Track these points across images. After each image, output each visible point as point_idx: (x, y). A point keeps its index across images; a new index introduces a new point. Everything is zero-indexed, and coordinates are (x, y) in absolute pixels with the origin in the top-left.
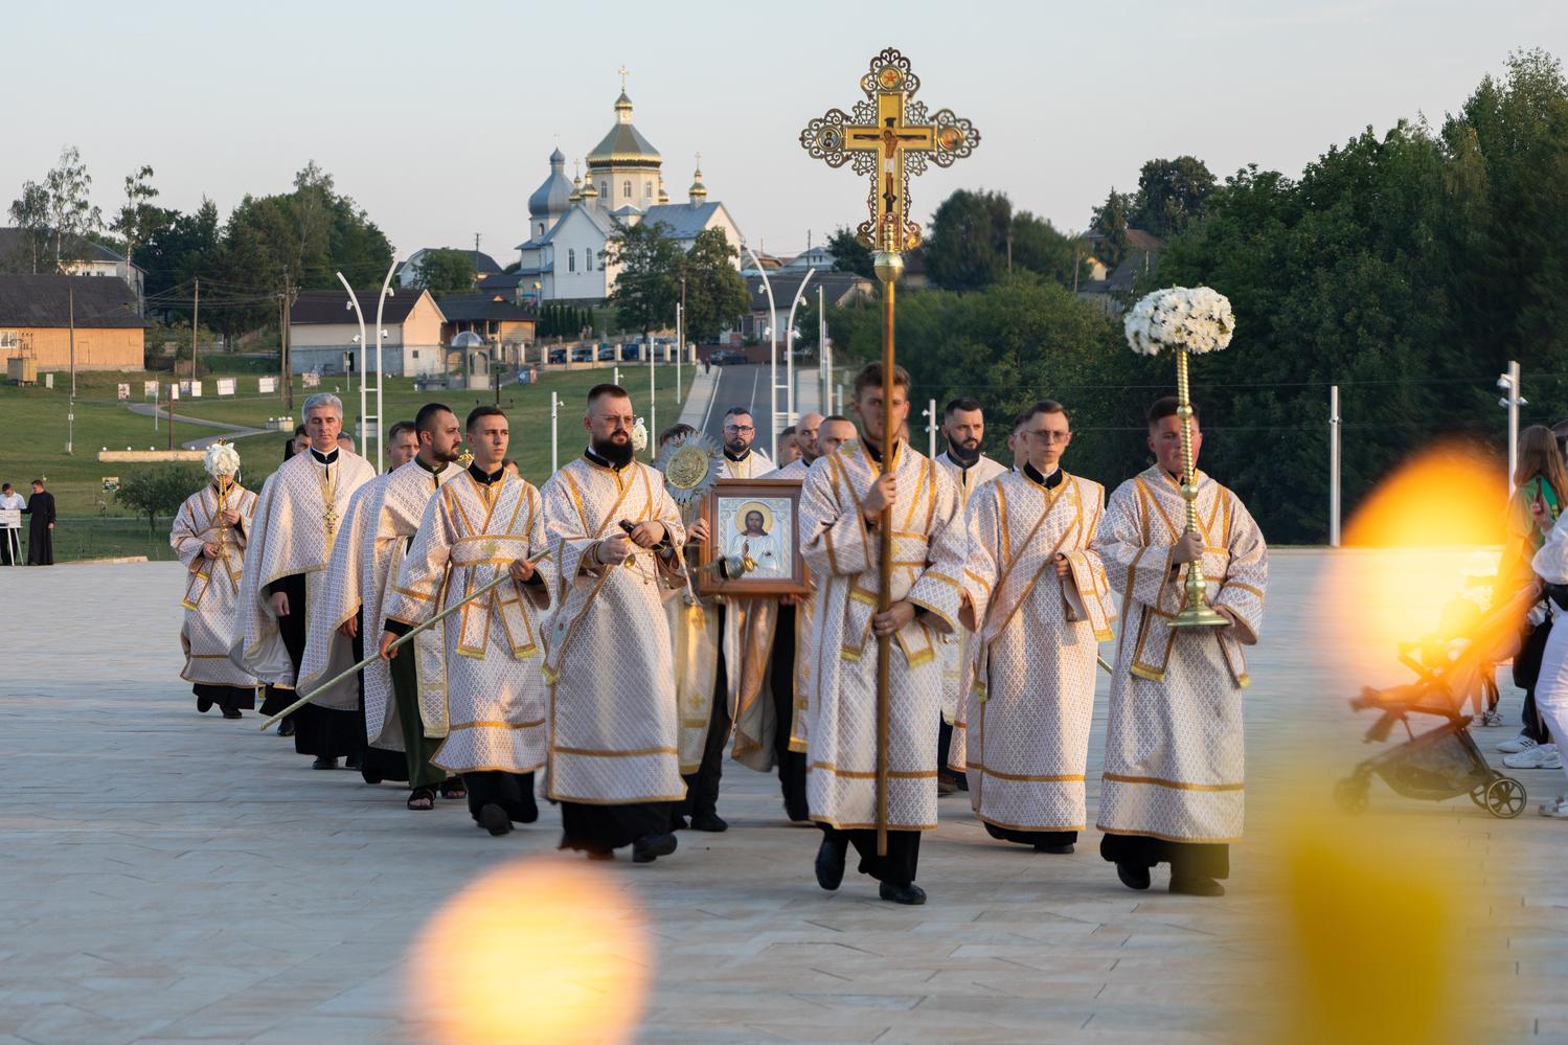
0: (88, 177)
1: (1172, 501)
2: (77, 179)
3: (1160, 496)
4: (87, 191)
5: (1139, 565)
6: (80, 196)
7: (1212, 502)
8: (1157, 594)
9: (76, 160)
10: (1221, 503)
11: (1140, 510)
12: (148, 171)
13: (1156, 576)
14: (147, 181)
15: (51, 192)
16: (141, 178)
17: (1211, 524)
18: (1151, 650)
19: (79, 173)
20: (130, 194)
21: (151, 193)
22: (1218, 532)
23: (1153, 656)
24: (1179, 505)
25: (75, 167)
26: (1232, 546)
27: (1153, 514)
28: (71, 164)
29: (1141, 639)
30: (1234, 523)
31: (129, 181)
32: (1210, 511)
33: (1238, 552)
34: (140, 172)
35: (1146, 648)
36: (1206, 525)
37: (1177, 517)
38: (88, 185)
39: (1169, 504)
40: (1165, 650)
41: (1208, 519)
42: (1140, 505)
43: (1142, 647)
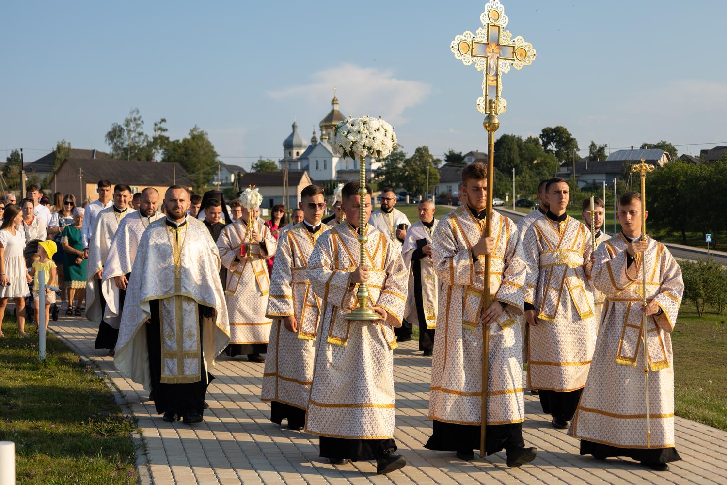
0: (142, 122)
1: (352, 241)
2: (139, 122)
3: (345, 238)
4: (142, 128)
5: (331, 283)
6: (139, 130)
7: (376, 242)
8: (341, 300)
9: (137, 114)
10: (381, 242)
11: (333, 248)
12: (163, 120)
13: (341, 290)
14: (163, 125)
15: (125, 128)
16: (161, 123)
17: (375, 255)
18: (338, 327)
19: (139, 120)
20: (155, 131)
21: (165, 130)
22: (379, 260)
23: (340, 331)
24: (356, 243)
25: (137, 117)
26: (388, 268)
27: (340, 250)
28: (135, 115)
29: (332, 322)
30: (390, 255)
31: (156, 124)
32: (374, 247)
33: (392, 272)
34: (160, 121)
35: (335, 327)
36: (372, 255)
37: (354, 251)
38: (142, 125)
39: (349, 242)
40: (346, 328)
41: (373, 252)
42: (333, 245)
43: (333, 326)
